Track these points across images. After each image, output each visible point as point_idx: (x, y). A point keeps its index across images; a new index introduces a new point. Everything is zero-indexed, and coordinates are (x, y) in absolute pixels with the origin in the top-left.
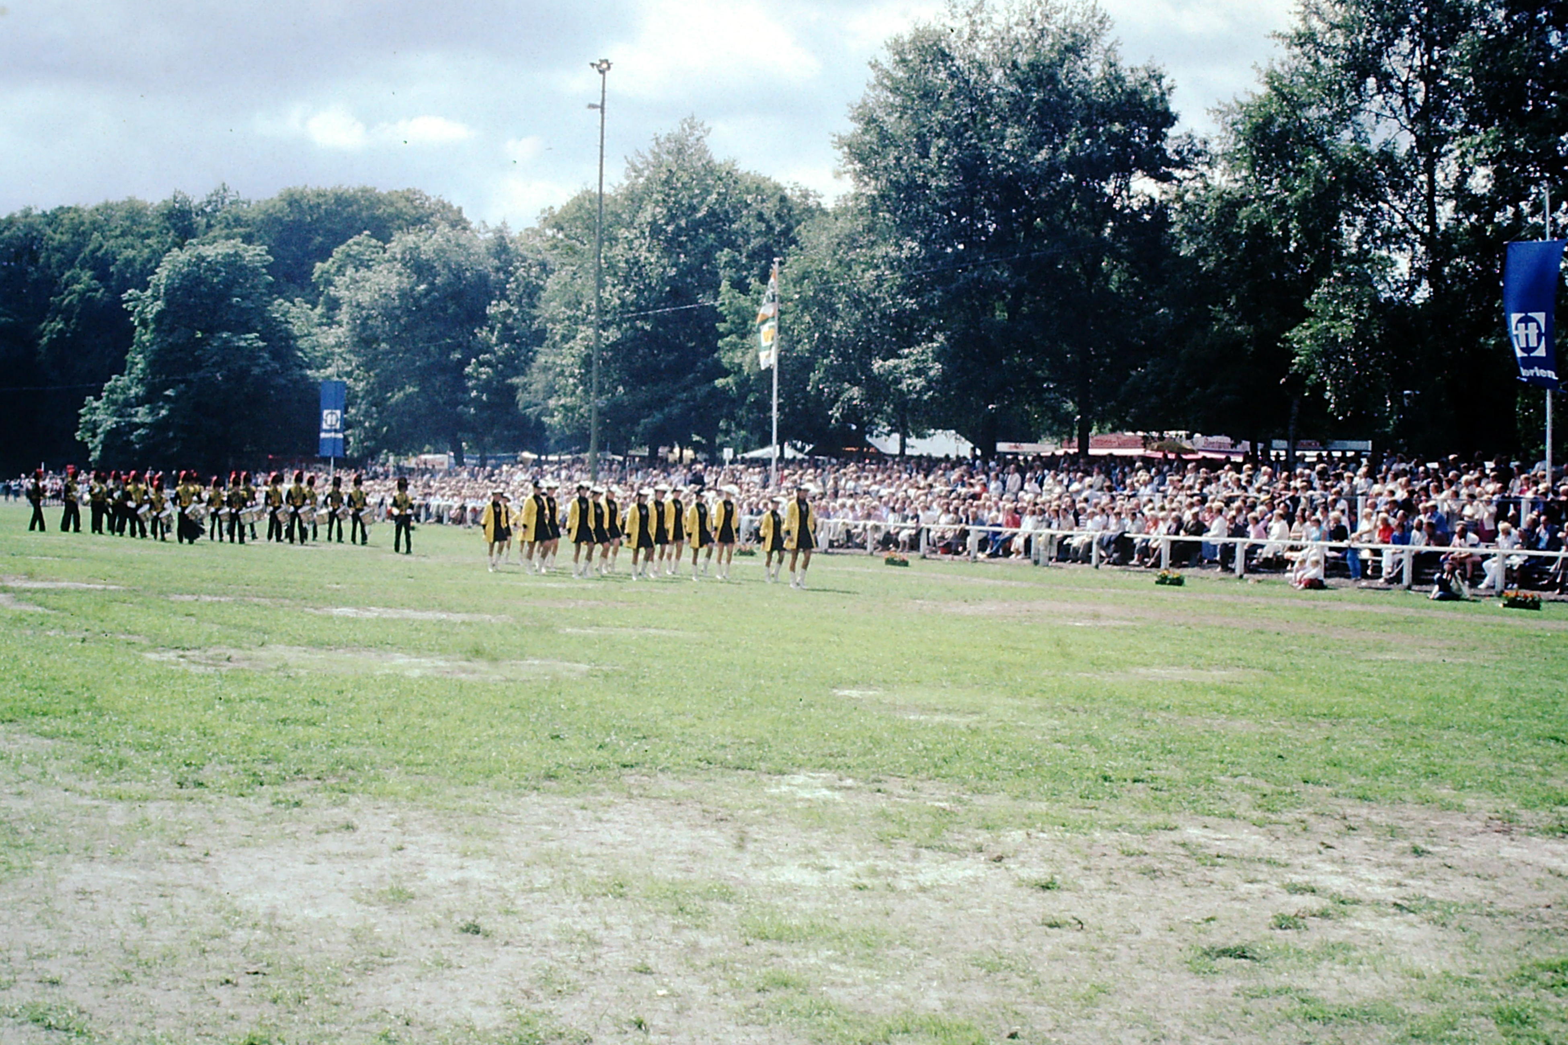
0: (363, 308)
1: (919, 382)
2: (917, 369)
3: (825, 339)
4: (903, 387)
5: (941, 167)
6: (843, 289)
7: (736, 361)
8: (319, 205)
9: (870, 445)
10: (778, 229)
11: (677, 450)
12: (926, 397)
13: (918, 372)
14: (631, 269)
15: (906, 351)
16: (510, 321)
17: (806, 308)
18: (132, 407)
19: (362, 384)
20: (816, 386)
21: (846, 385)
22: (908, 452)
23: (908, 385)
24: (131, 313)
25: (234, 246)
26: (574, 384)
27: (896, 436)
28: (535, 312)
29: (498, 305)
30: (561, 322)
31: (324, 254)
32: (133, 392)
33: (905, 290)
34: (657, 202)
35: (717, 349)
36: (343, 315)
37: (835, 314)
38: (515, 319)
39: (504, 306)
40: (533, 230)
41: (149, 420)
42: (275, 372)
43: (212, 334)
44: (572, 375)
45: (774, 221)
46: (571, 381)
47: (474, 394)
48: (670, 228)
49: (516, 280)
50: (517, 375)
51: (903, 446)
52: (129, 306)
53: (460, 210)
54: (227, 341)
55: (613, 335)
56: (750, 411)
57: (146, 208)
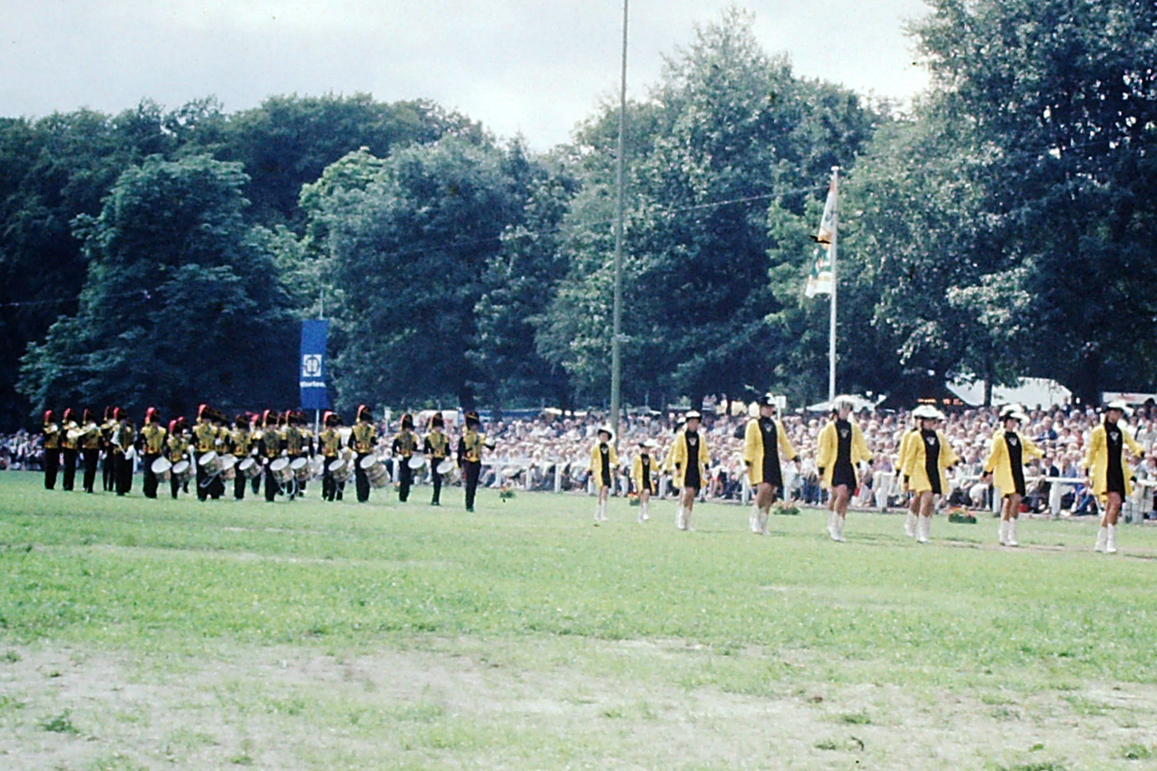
0: (355, 235)
1: (1003, 314)
2: (1001, 298)
3: (894, 266)
4: (983, 319)
5: (1029, 56)
6: (914, 205)
7: (789, 292)
8: (307, 117)
9: (952, 397)
10: (846, 134)
11: (724, 403)
12: (1010, 333)
13: (1003, 302)
14: (669, 185)
15: (988, 277)
16: (527, 250)
17: (871, 228)
18: (81, 352)
19: (352, 325)
20: (880, 320)
21: (919, 321)
22: (994, 403)
23: (990, 318)
24: (81, 242)
25: (205, 162)
26: (600, 322)
27: (980, 385)
28: (557, 237)
29: (513, 231)
30: (585, 247)
31: (313, 175)
32: (83, 335)
33: (990, 206)
34: (699, 105)
35: (768, 281)
36: (332, 242)
37: (907, 237)
38: (535, 248)
39: (521, 232)
40: (566, 147)
41: (101, 366)
42: (253, 312)
43: (178, 267)
44: (598, 312)
45: (840, 127)
46: (596, 318)
47: (484, 336)
48: (715, 135)
49: (536, 200)
50: (535, 313)
51: (988, 394)
52: (77, 234)
53: (480, 124)
54: (194, 274)
55: (648, 262)
56: (805, 351)
57: (103, 118)
